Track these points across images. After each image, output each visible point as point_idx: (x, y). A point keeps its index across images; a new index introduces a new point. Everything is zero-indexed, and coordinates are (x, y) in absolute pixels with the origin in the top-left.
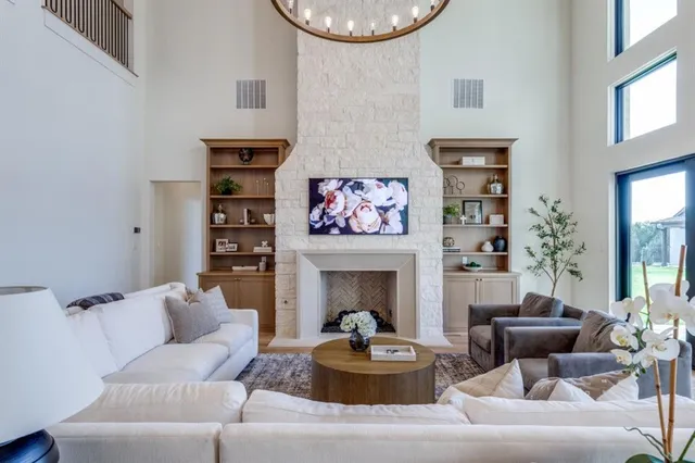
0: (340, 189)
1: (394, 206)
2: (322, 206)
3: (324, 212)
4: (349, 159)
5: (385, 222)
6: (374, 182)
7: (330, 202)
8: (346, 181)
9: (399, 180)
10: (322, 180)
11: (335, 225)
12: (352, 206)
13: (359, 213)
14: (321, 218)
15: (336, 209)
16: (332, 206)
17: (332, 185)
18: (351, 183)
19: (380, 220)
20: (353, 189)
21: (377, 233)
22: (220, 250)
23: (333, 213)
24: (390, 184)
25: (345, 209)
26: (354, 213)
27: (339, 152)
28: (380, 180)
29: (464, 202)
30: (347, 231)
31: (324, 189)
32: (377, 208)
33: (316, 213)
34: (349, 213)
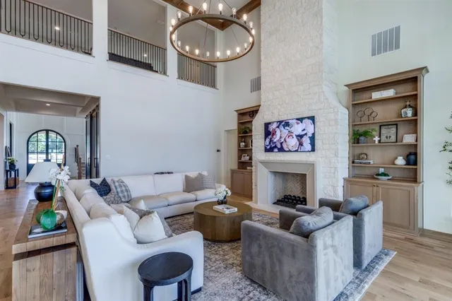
0: (278, 127)
1: (306, 134)
2: (270, 137)
3: (271, 141)
4: (283, 110)
5: (301, 144)
6: (295, 121)
7: (273, 134)
8: (281, 122)
9: (309, 118)
10: (270, 123)
11: (276, 147)
12: (284, 136)
13: (287, 140)
14: (270, 143)
15: (276, 139)
16: (274, 136)
17: (274, 126)
18: (283, 123)
19: (298, 143)
20: (284, 126)
21: (297, 151)
22: (243, 159)
23: (275, 141)
24: (304, 121)
25: (281, 137)
26: (285, 140)
27: (279, 107)
28: (298, 119)
29: (380, 126)
30: (281, 150)
31: (272, 128)
32: (296, 136)
33: (268, 140)
34: (282, 140)
